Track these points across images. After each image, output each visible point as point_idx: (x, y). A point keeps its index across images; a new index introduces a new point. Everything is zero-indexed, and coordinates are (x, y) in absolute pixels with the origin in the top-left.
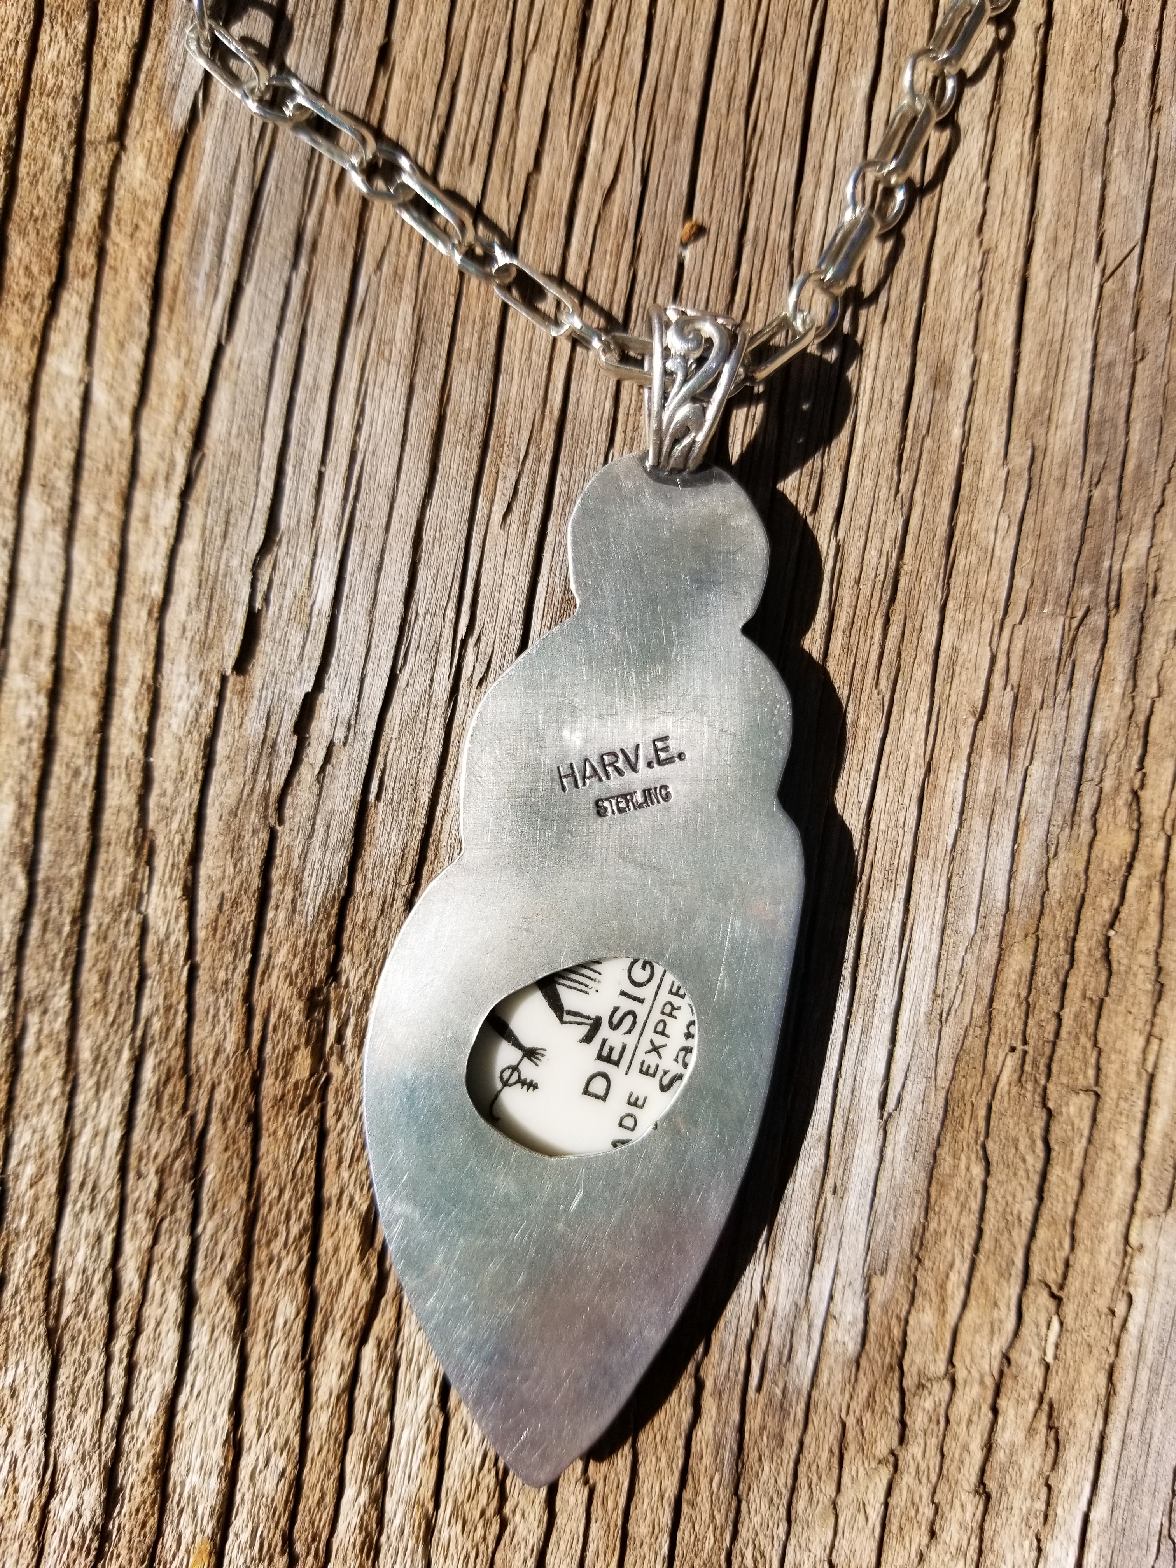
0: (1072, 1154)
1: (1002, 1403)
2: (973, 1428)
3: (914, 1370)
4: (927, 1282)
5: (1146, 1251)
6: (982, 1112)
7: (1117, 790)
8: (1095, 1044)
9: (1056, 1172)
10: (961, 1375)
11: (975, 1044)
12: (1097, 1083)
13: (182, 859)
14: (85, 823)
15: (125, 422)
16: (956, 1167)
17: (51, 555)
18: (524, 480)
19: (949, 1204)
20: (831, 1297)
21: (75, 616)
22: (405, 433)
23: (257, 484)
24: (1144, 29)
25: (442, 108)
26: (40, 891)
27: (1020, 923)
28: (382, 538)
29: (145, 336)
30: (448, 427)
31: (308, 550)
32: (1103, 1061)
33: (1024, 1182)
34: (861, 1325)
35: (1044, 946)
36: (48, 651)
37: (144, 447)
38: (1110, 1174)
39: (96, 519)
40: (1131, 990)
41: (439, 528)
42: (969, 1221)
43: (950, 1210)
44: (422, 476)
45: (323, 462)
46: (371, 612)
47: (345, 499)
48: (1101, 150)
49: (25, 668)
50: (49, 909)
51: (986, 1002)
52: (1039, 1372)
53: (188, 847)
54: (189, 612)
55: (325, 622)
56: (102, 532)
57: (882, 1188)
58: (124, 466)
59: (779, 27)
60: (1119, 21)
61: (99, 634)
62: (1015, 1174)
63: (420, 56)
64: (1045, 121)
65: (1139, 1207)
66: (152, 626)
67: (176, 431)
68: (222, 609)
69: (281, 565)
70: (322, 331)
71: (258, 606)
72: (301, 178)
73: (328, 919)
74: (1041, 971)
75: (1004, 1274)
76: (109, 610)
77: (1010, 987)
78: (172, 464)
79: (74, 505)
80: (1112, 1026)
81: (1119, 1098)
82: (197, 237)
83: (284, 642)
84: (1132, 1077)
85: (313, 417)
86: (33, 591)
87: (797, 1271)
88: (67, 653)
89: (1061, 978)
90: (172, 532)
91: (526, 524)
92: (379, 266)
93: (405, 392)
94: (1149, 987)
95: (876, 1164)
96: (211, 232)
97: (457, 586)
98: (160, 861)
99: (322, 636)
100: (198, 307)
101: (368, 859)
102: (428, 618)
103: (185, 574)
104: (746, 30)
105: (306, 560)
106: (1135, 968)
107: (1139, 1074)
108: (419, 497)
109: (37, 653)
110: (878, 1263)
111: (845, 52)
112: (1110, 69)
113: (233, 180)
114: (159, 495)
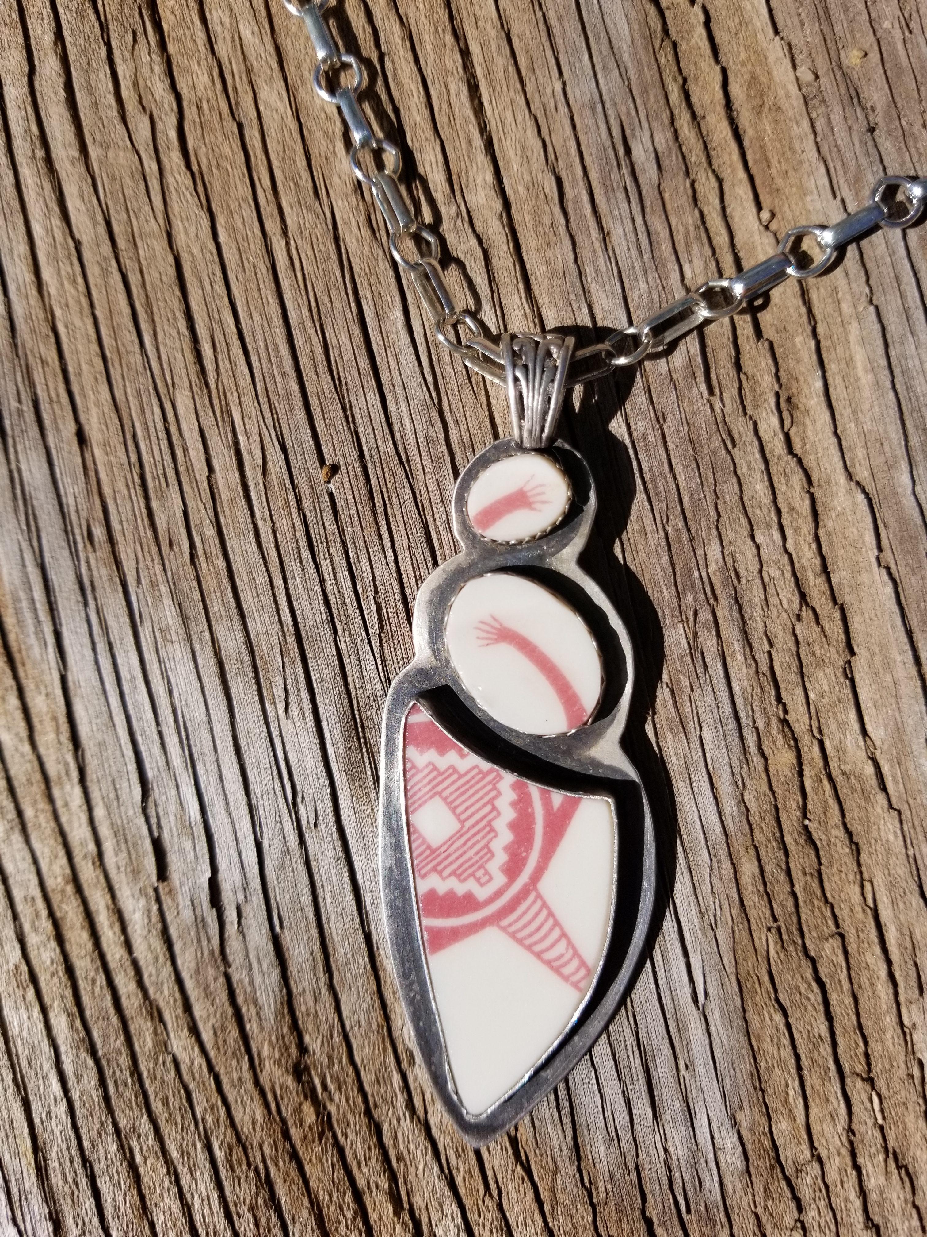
0: (840, 981)
1: (860, 1160)
2: (846, 1185)
3: (790, 1161)
4: (774, 1103)
5: (919, 1026)
6: (766, 978)
7: (768, 724)
8: (826, 901)
9: (833, 998)
10: (824, 1154)
11: (742, 934)
12: (837, 926)
13: (180, 1011)
14: (112, 1011)
15: (26, 748)
16: (763, 1021)
17: (19, 850)
18: (289, 682)
19: (767, 1046)
20: (712, 1137)
21: (50, 883)
22: (201, 684)
23: (123, 756)
24: (574, 180)
25: (134, 458)
26: (104, 1063)
27: (739, 842)
28: (214, 758)
29: (15, 688)
30: (227, 667)
31: (172, 784)
32: (837, 911)
33: (814, 1013)
34: (740, 1148)
35: (762, 851)
36: (44, 913)
37: (45, 759)
38: (872, 984)
39: (36, 816)
40: (837, 856)
41: (248, 735)
42: (787, 1053)
43: (770, 1050)
44: (224, 707)
45: (158, 724)
46: (228, 809)
47: (181, 742)
48: (578, 284)
49: (35, 929)
50: (114, 1072)
51: (737, 904)
52: (877, 1133)
53: (179, 1003)
54: (117, 855)
55: (201, 827)
56: (44, 825)
57: (717, 1054)
58: (38, 776)
59: (325, 299)
60: (554, 184)
61: (70, 889)
62: (806, 1010)
63: (104, 427)
64: (532, 280)
65: (902, 999)
66: (99, 871)
67: (59, 742)
68: (135, 845)
69: (159, 802)
70: (122, 639)
71: (156, 834)
72: (64, 544)
73: (284, 1017)
74: (767, 868)
75: (825, 1078)
76: (68, 871)
77: (750, 888)
78: (66, 764)
79: (20, 813)
80: (833, 884)
81: (857, 932)
82: (18, 612)
83: (182, 851)
84: (860, 915)
85: (139, 698)
86: (18, 878)
87: (683, 1130)
88: (55, 907)
89: (784, 867)
90: (85, 807)
91: (302, 709)
92: (139, 581)
93: (190, 657)
94: (847, 850)
95: (707, 1041)
96: (25, 604)
97: (274, 769)
98: (167, 1017)
99: (203, 838)
100: (38, 657)
101: (293, 969)
102: (265, 797)
103: (104, 831)
104: (305, 312)
105: (174, 792)
106: (833, 840)
107: (864, 911)
108: (227, 721)
109: (37, 915)
110: (736, 1103)
111: (377, 296)
112: (562, 221)
113: (24, 566)
114: (68, 787)
